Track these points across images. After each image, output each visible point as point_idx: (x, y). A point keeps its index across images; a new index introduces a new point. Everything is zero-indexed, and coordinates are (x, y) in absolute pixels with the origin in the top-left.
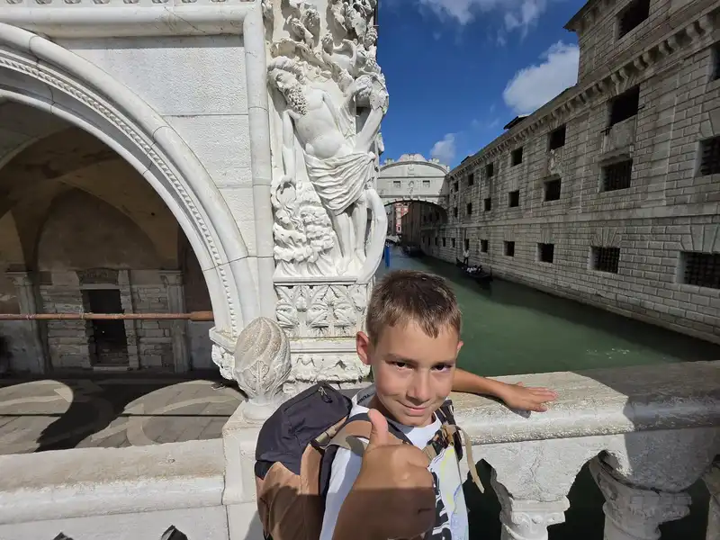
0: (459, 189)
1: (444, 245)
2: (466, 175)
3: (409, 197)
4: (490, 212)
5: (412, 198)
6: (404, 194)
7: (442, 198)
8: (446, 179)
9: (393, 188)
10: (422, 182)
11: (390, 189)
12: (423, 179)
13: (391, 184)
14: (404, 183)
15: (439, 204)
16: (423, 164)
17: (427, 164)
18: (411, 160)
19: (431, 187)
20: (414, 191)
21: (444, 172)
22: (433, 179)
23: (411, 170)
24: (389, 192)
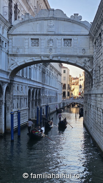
3: (48, 56)
5: (51, 58)
6: (43, 53)
7: (85, 58)
8: (90, 38)
9: (30, 46)
10: (63, 40)
11: (27, 47)
12: (63, 36)
13: (28, 41)
14: (42, 41)
15: (82, 66)
16: (64, 21)
17: (68, 20)
18: (51, 15)
19: (72, 46)
20: (54, 50)
21: (87, 29)
22: (75, 38)
23: (50, 27)
24: (26, 50)
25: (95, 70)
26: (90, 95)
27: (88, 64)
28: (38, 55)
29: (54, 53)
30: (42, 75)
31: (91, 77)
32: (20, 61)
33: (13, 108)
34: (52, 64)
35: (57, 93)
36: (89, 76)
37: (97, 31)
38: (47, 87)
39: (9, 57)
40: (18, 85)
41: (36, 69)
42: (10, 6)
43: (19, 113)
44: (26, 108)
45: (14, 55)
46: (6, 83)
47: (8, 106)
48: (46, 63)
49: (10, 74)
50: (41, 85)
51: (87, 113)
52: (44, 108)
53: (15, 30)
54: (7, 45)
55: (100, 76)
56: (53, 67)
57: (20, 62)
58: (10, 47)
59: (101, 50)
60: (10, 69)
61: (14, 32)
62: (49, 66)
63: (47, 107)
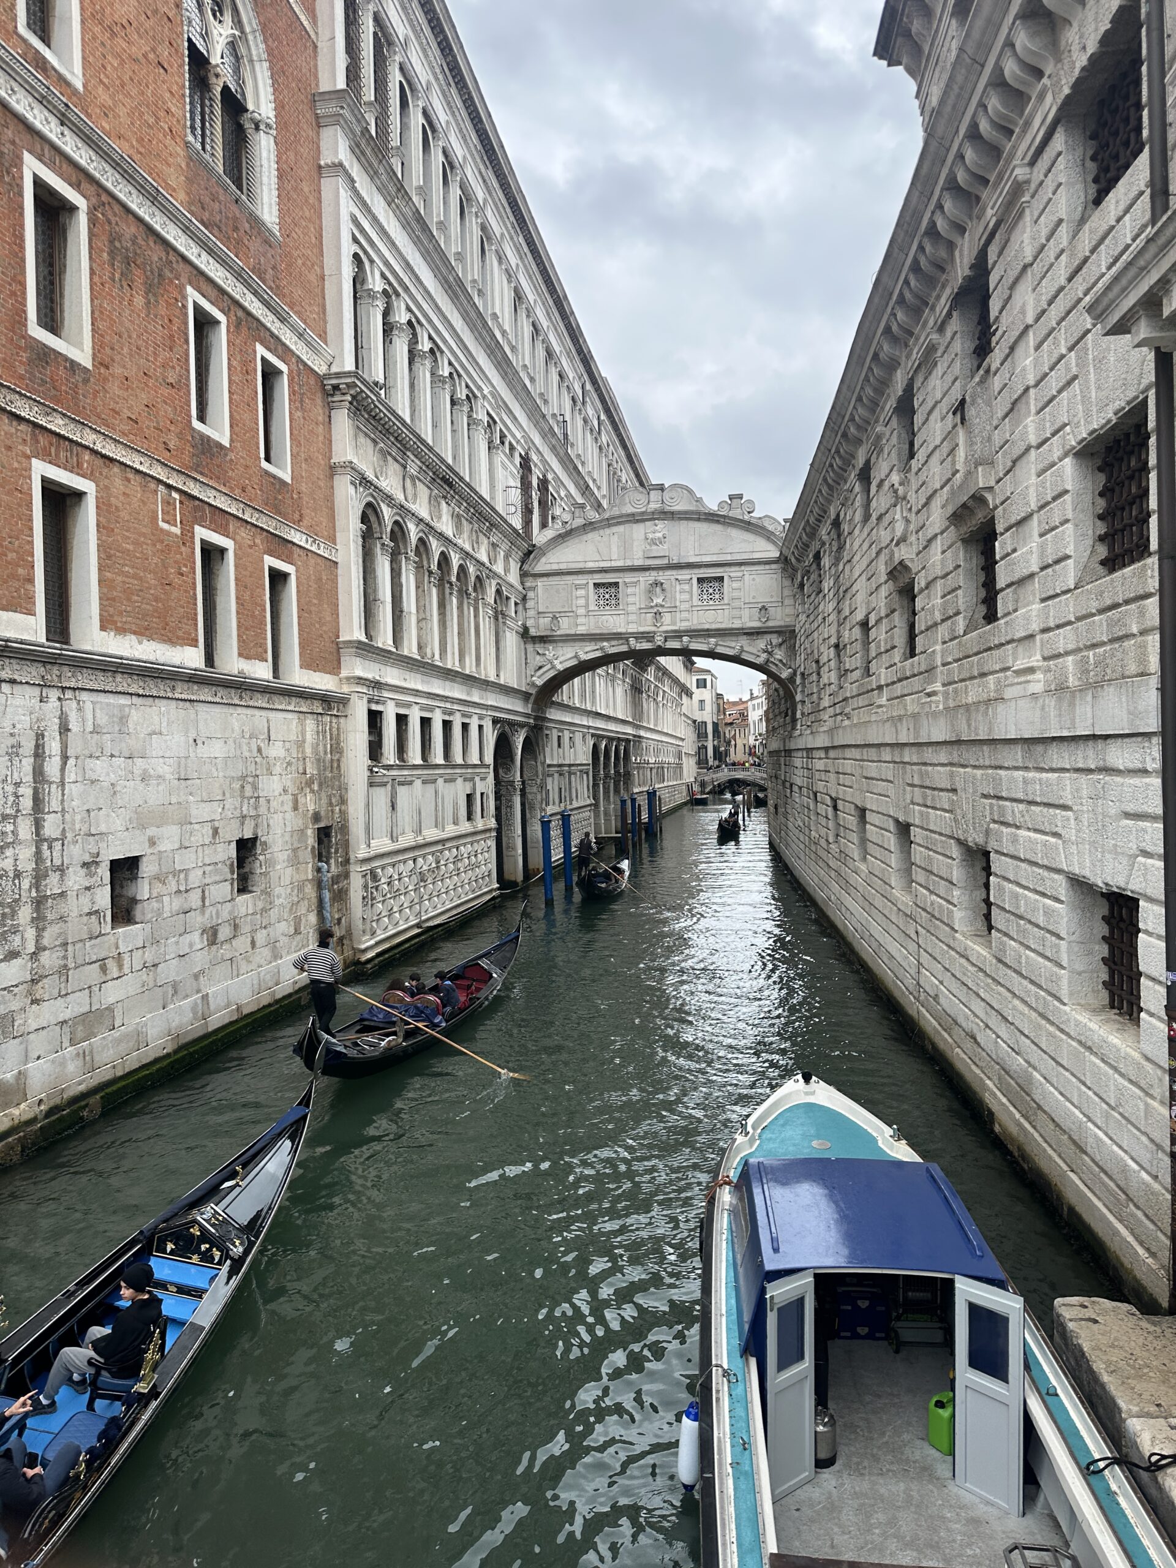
3: (648, 637)
5: (659, 641)
6: (633, 628)
7: (768, 637)
8: (784, 569)
9: (592, 607)
10: (695, 581)
11: (581, 611)
12: (696, 571)
13: (584, 596)
14: (630, 590)
15: (759, 661)
16: (699, 520)
17: (712, 518)
18: (653, 506)
19: (726, 601)
20: (667, 618)
21: (774, 543)
22: (734, 572)
23: (653, 542)
24: (580, 620)
25: (803, 674)
26: (789, 753)
27: (779, 654)
28: (618, 636)
29: (668, 624)
30: (633, 697)
31: (790, 696)
32: (563, 657)
33: (547, 804)
34: (662, 660)
35: (680, 753)
36: (781, 693)
37: (807, 546)
38: (648, 735)
39: (530, 647)
40: (561, 730)
41: (613, 681)
42: (525, 486)
43: (565, 819)
44: (588, 802)
45: (543, 640)
46: (522, 725)
47: (530, 797)
48: (642, 659)
49: (532, 699)
50: (629, 730)
51: (781, 810)
52: (643, 801)
53: (543, 560)
54: (520, 607)
55: (819, 692)
56: (665, 672)
57: (561, 659)
58: (531, 613)
59: (821, 607)
60: (533, 684)
61: (542, 566)
62: (651, 669)
63: (652, 795)
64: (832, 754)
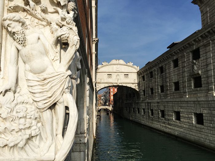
0: (146, 80)
1: (139, 113)
2: (148, 72)
3: (117, 83)
4: (164, 93)
7: (135, 84)
8: (138, 74)
9: (107, 78)
12: (124, 73)
14: (113, 76)
15: (134, 88)
16: (124, 65)
18: (117, 63)
19: (129, 78)
20: (119, 80)
21: (137, 70)
22: (130, 74)
23: (117, 68)
24: (105, 80)
27: (137, 87)
28: (111, 83)
32: (102, 86)
45: (99, 83)
53: (99, 70)
58: (97, 79)
64: (160, 103)
